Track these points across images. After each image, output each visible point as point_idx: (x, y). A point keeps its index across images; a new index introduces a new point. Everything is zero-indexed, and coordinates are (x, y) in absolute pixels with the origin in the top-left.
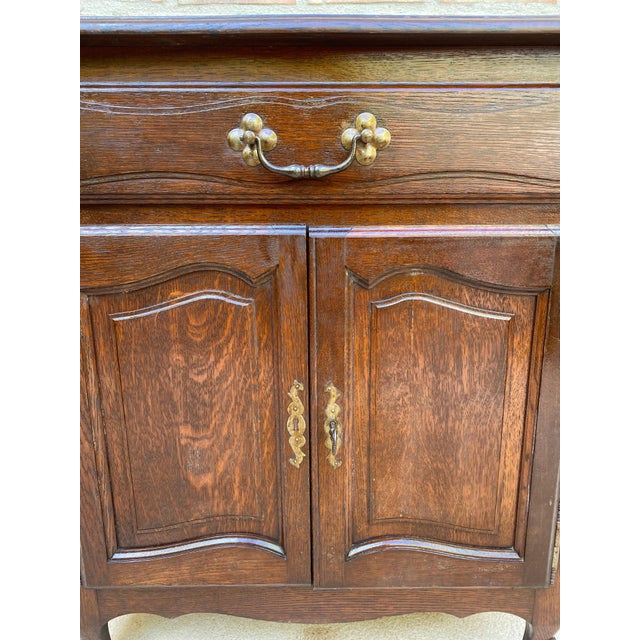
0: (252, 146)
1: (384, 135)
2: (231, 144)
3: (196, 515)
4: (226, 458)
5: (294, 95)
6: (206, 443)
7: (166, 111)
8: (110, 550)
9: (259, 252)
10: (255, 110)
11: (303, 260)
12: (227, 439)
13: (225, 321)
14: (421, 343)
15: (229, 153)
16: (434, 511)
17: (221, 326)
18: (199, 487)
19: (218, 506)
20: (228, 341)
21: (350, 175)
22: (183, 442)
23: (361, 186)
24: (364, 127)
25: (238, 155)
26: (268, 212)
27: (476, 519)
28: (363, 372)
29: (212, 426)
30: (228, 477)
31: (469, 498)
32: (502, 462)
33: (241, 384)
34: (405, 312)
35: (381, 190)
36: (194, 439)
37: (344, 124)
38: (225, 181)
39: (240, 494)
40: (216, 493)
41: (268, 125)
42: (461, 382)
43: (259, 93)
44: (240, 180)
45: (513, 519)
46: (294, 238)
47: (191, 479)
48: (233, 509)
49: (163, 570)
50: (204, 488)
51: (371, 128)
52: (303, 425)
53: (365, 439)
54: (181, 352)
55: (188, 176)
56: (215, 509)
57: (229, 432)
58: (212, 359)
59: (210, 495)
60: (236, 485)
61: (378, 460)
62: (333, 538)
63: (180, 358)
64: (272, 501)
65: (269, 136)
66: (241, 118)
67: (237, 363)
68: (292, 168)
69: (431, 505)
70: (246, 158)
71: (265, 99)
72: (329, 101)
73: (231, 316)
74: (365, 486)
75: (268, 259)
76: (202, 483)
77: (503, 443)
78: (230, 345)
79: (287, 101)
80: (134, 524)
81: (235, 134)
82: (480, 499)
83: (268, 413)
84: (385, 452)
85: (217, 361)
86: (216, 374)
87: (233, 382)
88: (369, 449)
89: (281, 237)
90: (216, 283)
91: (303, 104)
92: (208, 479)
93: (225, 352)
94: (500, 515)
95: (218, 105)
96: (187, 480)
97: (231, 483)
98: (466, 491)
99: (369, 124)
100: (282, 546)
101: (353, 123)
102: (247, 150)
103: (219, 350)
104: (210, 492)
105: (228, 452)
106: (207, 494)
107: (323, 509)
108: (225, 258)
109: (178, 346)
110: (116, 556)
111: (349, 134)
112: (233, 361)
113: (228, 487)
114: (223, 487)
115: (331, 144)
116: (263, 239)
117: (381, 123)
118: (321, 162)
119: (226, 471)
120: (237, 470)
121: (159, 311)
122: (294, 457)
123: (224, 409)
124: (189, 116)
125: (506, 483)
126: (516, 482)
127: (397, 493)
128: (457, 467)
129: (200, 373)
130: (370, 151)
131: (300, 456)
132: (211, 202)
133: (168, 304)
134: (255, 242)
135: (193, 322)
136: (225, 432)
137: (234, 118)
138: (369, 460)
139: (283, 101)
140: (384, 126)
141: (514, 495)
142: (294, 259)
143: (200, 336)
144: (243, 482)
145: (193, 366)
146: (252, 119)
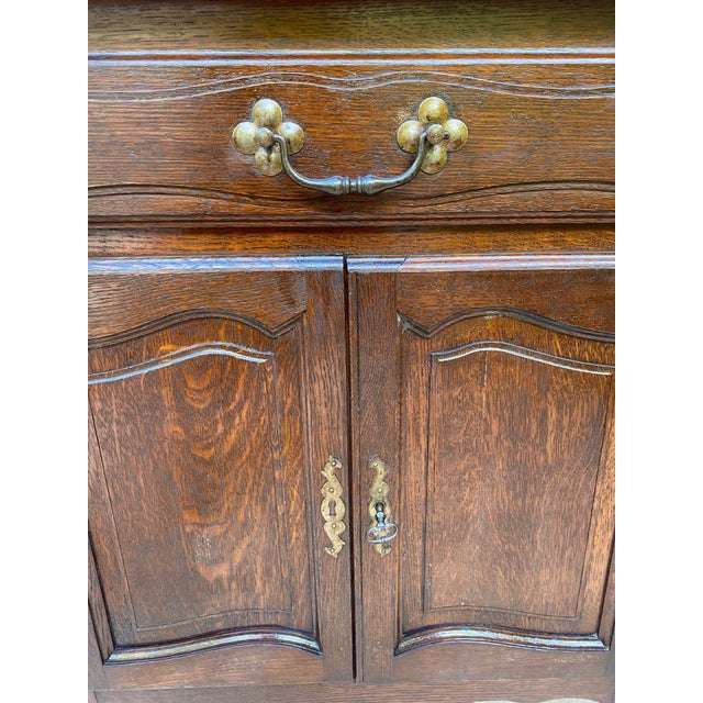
0: (269, 149)
1: (455, 127)
2: (237, 144)
3: (210, 609)
4: (244, 546)
5: (327, 70)
6: (218, 530)
8: (105, 652)
9: (277, 294)
10: (269, 92)
11: (341, 305)
12: (244, 525)
13: (235, 382)
14: (495, 405)
15: (235, 158)
16: (504, 599)
17: (231, 389)
18: (211, 578)
19: (237, 600)
20: (240, 407)
21: (415, 190)
22: (187, 529)
23: (424, 203)
24: (430, 120)
25: (248, 160)
26: (290, 238)
27: (554, 606)
28: (418, 440)
29: (224, 510)
30: (248, 567)
31: (546, 583)
32: (590, 542)
33: (260, 462)
34: (476, 367)
35: (453, 208)
36: (202, 526)
37: (402, 114)
38: (232, 197)
39: (264, 584)
40: (234, 585)
41: (291, 115)
42: (545, 451)
43: (276, 68)
44: (253, 195)
45: (599, 604)
46: (327, 274)
47: (201, 570)
48: (255, 602)
49: (172, 672)
50: (219, 580)
51: (440, 121)
52: (341, 509)
53: (420, 519)
54: (179, 422)
55: (179, 190)
56: (233, 603)
57: (246, 516)
59: (227, 588)
60: (258, 578)
61: (436, 543)
62: (380, 632)
63: (178, 429)
64: (303, 591)
65: (290, 130)
66: (251, 106)
67: (254, 435)
68: (331, 182)
69: (500, 592)
70: (261, 165)
71: (285, 77)
72: (379, 80)
73: (243, 376)
74: (419, 572)
75: (292, 303)
76: (215, 575)
77: (593, 521)
78: (244, 413)
79: (318, 80)
80: (133, 621)
82: (561, 584)
83: (295, 494)
84: (445, 534)
85: (226, 433)
86: (227, 448)
87: (249, 457)
88: (425, 531)
89: (309, 274)
90: (222, 332)
91: (341, 83)
92: (222, 570)
93: (237, 421)
94: (584, 600)
95: (218, 87)
96: (197, 574)
97: (251, 574)
98: (544, 575)
99: (438, 113)
100: (317, 640)
101: (414, 112)
102: (261, 154)
103: (229, 418)
104: (226, 583)
105: (247, 539)
106: (221, 586)
107: (368, 600)
108: (230, 302)
109: (174, 415)
110: (113, 657)
111: (410, 130)
112: (248, 433)
113: (248, 579)
114: (245, 582)
115: (380, 143)
116: (284, 276)
117: (453, 111)
119: (245, 561)
120: (259, 559)
121: (145, 371)
122: (330, 545)
123: (239, 490)
125: (593, 565)
126: (605, 563)
127: (458, 579)
128: (534, 548)
129: (208, 447)
130: (438, 154)
131: (338, 545)
132: (212, 225)
133: (157, 363)
134: (275, 281)
135: (192, 384)
136: (241, 517)
137: (242, 106)
138: (424, 541)
139: (311, 79)
140: (458, 117)
141: (602, 578)
142: (327, 302)
143: (203, 401)
144: (267, 572)
145: (196, 438)
146: (267, 107)
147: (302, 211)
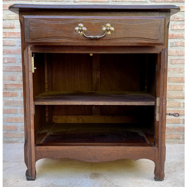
0: (81, 31)
1: (112, 29)
2: (75, 31)
5: (91, 19)
7: (60, 23)
10: (81, 23)
15: (75, 33)
23: (107, 41)
24: (108, 27)
25: (77, 33)
26: (84, 48)
35: (112, 42)
37: (103, 26)
38: (74, 39)
41: (84, 26)
43: (82, 19)
44: (77, 39)
55: (65, 38)
66: (78, 24)
68: (91, 36)
70: (79, 34)
71: (84, 20)
72: (99, 21)
79: (89, 21)
81: (77, 28)
91: (93, 21)
95: (73, 22)
101: (105, 26)
102: (79, 32)
111: (104, 29)
115: (100, 31)
117: (112, 26)
118: (98, 35)
124: (65, 24)
130: (109, 33)
132: (70, 45)
137: (76, 25)
139: (88, 21)
146: (81, 25)
147: (86, 42)
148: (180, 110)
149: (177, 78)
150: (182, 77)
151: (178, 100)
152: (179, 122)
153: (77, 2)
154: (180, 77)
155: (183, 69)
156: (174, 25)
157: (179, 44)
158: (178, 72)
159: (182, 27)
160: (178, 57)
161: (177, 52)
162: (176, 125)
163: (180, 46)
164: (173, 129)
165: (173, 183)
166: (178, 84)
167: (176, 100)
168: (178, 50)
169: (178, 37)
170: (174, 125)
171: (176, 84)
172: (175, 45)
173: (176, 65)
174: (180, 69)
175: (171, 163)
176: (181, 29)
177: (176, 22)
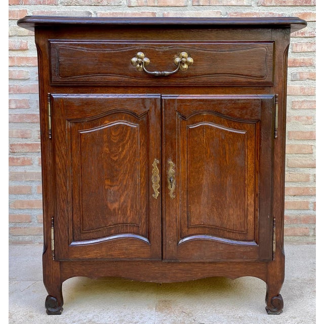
0: (140, 65)
1: (190, 60)
2: (132, 63)
3: (110, 223)
4: (125, 195)
5: (156, 45)
6: (116, 188)
7: (107, 51)
8: (70, 240)
9: (141, 105)
10: (141, 51)
11: (159, 108)
12: (125, 186)
13: (126, 133)
14: (208, 144)
15: (131, 67)
16: (217, 221)
17: (125, 136)
18: (112, 209)
19: (120, 219)
20: (127, 142)
21: (178, 75)
22: (106, 188)
23: (182, 79)
24: (183, 57)
25: (135, 67)
26: (145, 89)
27: (236, 225)
28: (184, 156)
29: (119, 180)
30: (125, 204)
31: (233, 215)
32: (246, 198)
33: (132, 161)
34: (201, 130)
35: (190, 81)
36: (111, 186)
37: (175, 56)
38: (129, 77)
39: (130, 212)
40: (120, 212)
41: (146, 56)
42: (226, 160)
43: (143, 45)
44: (135, 77)
45: (253, 226)
46: (155, 99)
47: (109, 205)
48: (127, 220)
49: (94, 250)
50: (114, 210)
51: (186, 58)
52: (159, 179)
53: (186, 186)
54: (108, 147)
56: (119, 220)
57: (126, 183)
58: (120, 150)
59: (117, 213)
60: (128, 208)
61: (191, 196)
62: (172, 233)
63: (107, 149)
64: (144, 217)
65: (146, 60)
66: (136, 53)
67: (131, 152)
68: (156, 72)
69: (216, 218)
70: (138, 68)
71: (145, 47)
72: (170, 48)
73: (129, 131)
74: (186, 209)
75: (145, 107)
76: (113, 207)
77: (246, 189)
78: (128, 144)
79: (154, 48)
80: (82, 228)
81: (134, 60)
82: (238, 216)
83: (143, 175)
84: (194, 192)
85: (122, 151)
86: (122, 156)
87: (129, 160)
88: (187, 191)
89: (151, 99)
90: (124, 117)
91: (160, 49)
92: (116, 205)
93: (126, 146)
94: (247, 224)
95: (128, 49)
96: (107, 206)
97: (126, 207)
98: (231, 211)
99: (185, 56)
100: (149, 239)
101: (179, 56)
102: (138, 66)
103: (123, 146)
104: (117, 211)
105: (126, 192)
106: (115, 212)
107: (167, 219)
108: (128, 107)
109: (107, 144)
110: (73, 243)
111: (178, 60)
112: (129, 151)
113: (125, 209)
114: (123, 209)
115: (170, 63)
116: (143, 99)
117: (189, 56)
118: (167, 71)
119: (124, 202)
120: (129, 201)
121: (99, 129)
122: (154, 193)
123: (125, 172)
124: (116, 53)
125: (249, 208)
126: (253, 207)
127: (200, 212)
128: (226, 199)
129: (115, 156)
130: (186, 66)
131: (157, 194)
132: (123, 85)
133: (103, 126)
134: (140, 101)
135: (113, 134)
136: (125, 183)
137: (134, 54)
138: (187, 196)
139: (152, 47)
140: (191, 57)
141: (253, 214)
142: (155, 107)
143: (115, 140)
144: (132, 206)
145: (112, 153)
146: (140, 54)
147: (148, 81)
148: (309, 186)
149: (303, 132)
150: (312, 132)
151: (305, 169)
152: (307, 207)
153: (133, 7)
154: (308, 132)
155: (313, 117)
156: (296, 45)
157: (305, 76)
158: (304, 122)
159: (310, 47)
160: (304, 98)
161: (302, 89)
162: (303, 212)
163: (308, 78)
164: (297, 219)
165: (298, 319)
166: (306, 143)
167: (301, 169)
168: (305, 86)
169: (302, 64)
170: (299, 212)
171: (301, 143)
172: (298, 78)
173: (301, 111)
174: (307, 118)
175: (294, 281)
176: (309, 50)
177: (300, 39)
